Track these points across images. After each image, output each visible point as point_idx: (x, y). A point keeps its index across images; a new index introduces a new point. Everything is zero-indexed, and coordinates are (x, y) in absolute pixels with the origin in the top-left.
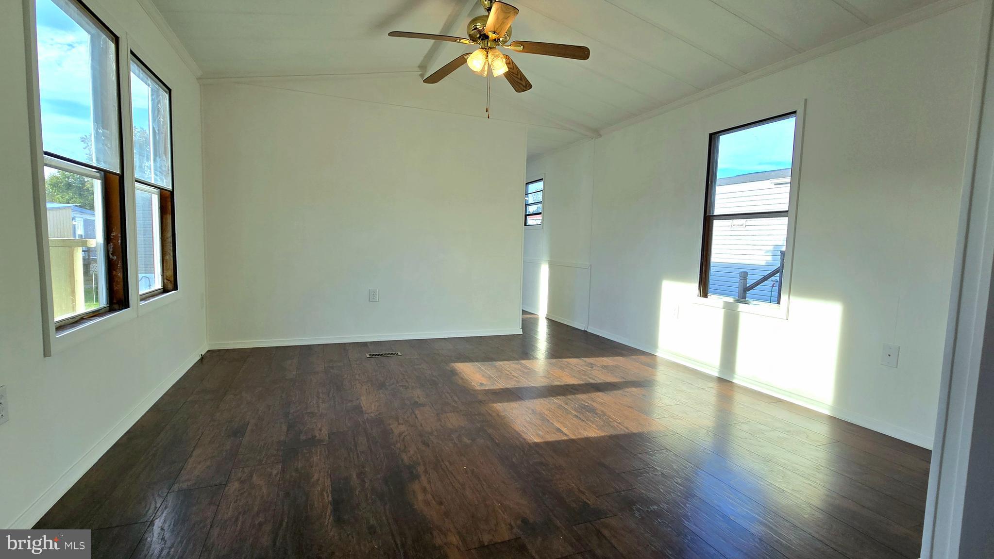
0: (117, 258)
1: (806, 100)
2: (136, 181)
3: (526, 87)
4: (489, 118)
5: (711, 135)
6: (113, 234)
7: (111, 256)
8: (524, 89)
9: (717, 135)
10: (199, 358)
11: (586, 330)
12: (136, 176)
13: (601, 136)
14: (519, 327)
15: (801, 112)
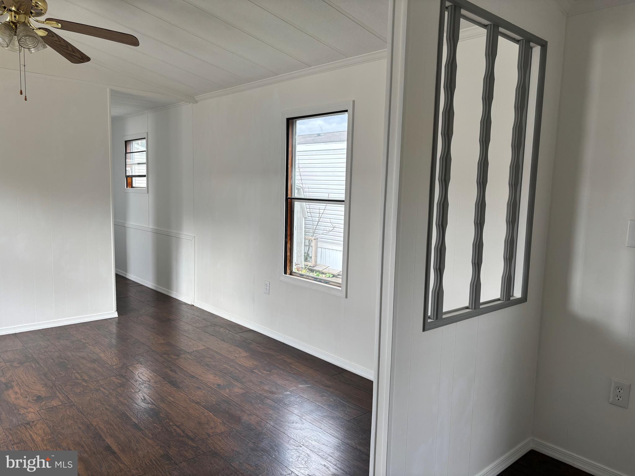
1: (354, 101)
4: (26, 100)
5: (288, 120)
9: (294, 120)
11: (192, 304)
13: (197, 102)
14: (113, 311)
15: (350, 110)
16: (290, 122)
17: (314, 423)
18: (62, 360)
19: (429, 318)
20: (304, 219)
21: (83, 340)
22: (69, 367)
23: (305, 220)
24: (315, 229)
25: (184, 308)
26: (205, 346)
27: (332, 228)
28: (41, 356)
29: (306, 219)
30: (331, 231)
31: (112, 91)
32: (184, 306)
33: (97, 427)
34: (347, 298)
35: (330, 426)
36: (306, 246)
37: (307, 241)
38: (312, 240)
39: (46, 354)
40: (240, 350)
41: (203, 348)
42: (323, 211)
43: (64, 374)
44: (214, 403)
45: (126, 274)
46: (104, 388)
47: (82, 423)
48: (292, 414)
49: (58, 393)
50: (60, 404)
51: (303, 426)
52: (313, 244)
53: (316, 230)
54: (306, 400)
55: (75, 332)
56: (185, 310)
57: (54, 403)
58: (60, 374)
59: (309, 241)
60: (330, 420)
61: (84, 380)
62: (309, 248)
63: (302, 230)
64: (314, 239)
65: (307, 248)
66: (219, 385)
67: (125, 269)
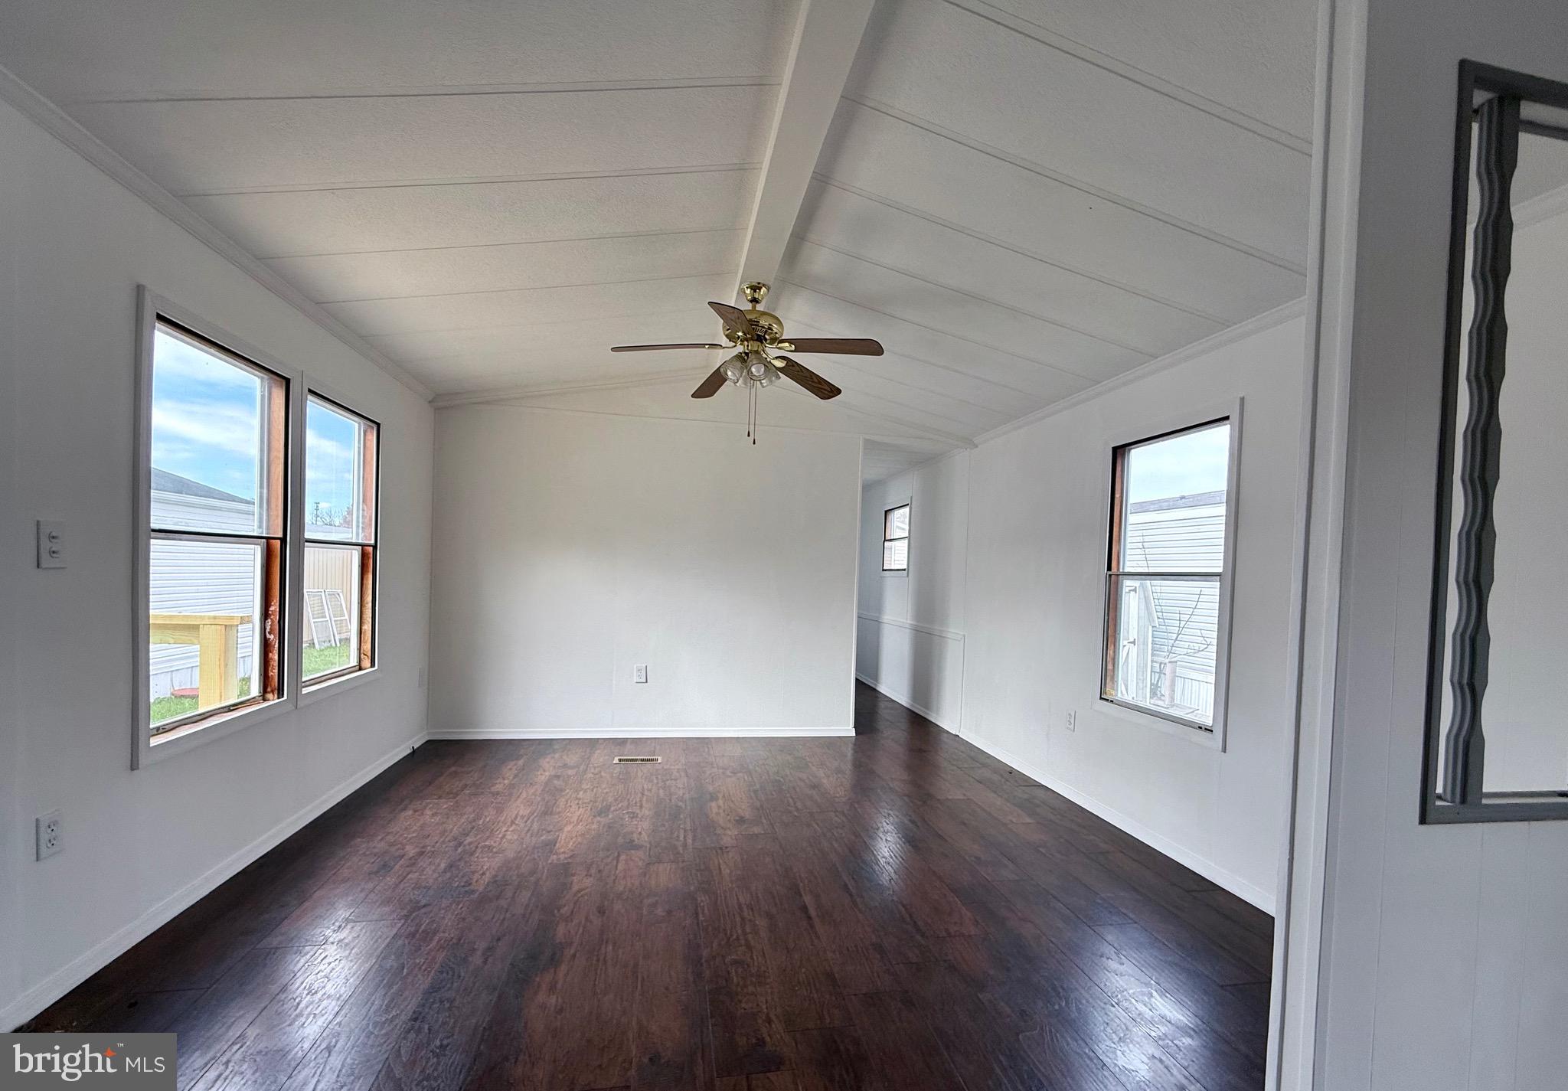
0: (275, 637)
1: (1242, 399)
2: (306, 541)
3: (832, 391)
4: (754, 443)
5: (1115, 450)
6: (272, 609)
7: (268, 636)
8: (831, 394)
9: (1127, 448)
10: (409, 751)
11: (957, 734)
12: (306, 537)
13: (977, 447)
14: (849, 726)
15: (1235, 417)
16: (1119, 453)
17: (1143, 969)
18: (777, 778)
19: (1440, 797)
20: (1150, 628)
21: (807, 758)
22: (783, 787)
23: (1153, 631)
24: (1173, 646)
25: (944, 736)
26: (965, 795)
27: (1206, 646)
28: (757, 768)
29: (1155, 629)
30: (1202, 650)
31: (866, 441)
32: (945, 735)
33: (797, 874)
34: (1225, 752)
35: (1178, 985)
36: (1155, 672)
37: (1157, 665)
38: (1165, 664)
39: (763, 766)
40: (1020, 812)
41: (962, 797)
42: (1189, 616)
43: (775, 796)
44: (965, 883)
45: (876, 685)
46: (818, 824)
47: (781, 865)
48: (1100, 938)
49: (763, 818)
50: (763, 832)
51: (1122, 968)
52: (1168, 669)
53: (1174, 648)
54: (1130, 921)
55: (801, 747)
56: (945, 740)
57: (756, 830)
58: (772, 795)
59: (1160, 666)
60: (1180, 974)
61: (797, 810)
62: (1160, 677)
63: (1147, 645)
64: (1170, 662)
65: (1157, 675)
66: (978, 858)
67: (876, 677)
